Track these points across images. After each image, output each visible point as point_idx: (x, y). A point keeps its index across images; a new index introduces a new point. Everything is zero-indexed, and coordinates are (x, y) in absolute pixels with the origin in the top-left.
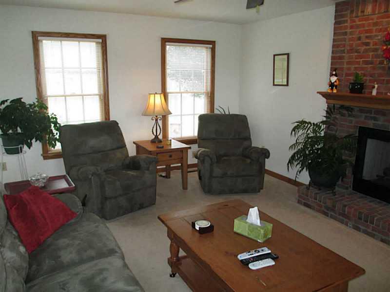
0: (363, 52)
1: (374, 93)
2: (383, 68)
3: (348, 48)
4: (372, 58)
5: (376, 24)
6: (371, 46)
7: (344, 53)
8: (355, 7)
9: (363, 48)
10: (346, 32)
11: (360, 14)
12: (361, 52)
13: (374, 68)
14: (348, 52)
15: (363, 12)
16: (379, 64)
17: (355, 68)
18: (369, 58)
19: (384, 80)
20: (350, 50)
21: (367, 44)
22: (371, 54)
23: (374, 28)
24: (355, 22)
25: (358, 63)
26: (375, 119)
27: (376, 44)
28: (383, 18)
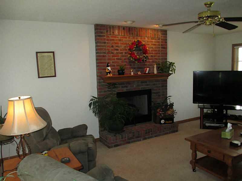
0: (116, 54)
1: (132, 74)
2: (126, 62)
3: (108, 51)
4: (121, 57)
5: (120, 40)
6: (119, 51)
7: (106, 54)
8: (109, 29)
9: (115, 52)
10: (105, 42)
11: (112, 34)
12: (115, 53)
13: (122, 62)
14: (108, 54)
15: (113, 33)
16: (124, 60)
17: (113, 62)
18: (119, 57)
19: (127, 67)
20: (108, 52)
21: (117, 50)
22: (120, 55)
23: (120, 42)
24: (109, 37)
25: (114, 59)
26: (126, 87)
27: (121, 50)
28: (123, 38)
